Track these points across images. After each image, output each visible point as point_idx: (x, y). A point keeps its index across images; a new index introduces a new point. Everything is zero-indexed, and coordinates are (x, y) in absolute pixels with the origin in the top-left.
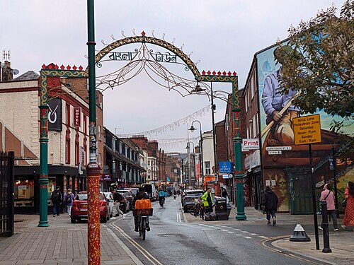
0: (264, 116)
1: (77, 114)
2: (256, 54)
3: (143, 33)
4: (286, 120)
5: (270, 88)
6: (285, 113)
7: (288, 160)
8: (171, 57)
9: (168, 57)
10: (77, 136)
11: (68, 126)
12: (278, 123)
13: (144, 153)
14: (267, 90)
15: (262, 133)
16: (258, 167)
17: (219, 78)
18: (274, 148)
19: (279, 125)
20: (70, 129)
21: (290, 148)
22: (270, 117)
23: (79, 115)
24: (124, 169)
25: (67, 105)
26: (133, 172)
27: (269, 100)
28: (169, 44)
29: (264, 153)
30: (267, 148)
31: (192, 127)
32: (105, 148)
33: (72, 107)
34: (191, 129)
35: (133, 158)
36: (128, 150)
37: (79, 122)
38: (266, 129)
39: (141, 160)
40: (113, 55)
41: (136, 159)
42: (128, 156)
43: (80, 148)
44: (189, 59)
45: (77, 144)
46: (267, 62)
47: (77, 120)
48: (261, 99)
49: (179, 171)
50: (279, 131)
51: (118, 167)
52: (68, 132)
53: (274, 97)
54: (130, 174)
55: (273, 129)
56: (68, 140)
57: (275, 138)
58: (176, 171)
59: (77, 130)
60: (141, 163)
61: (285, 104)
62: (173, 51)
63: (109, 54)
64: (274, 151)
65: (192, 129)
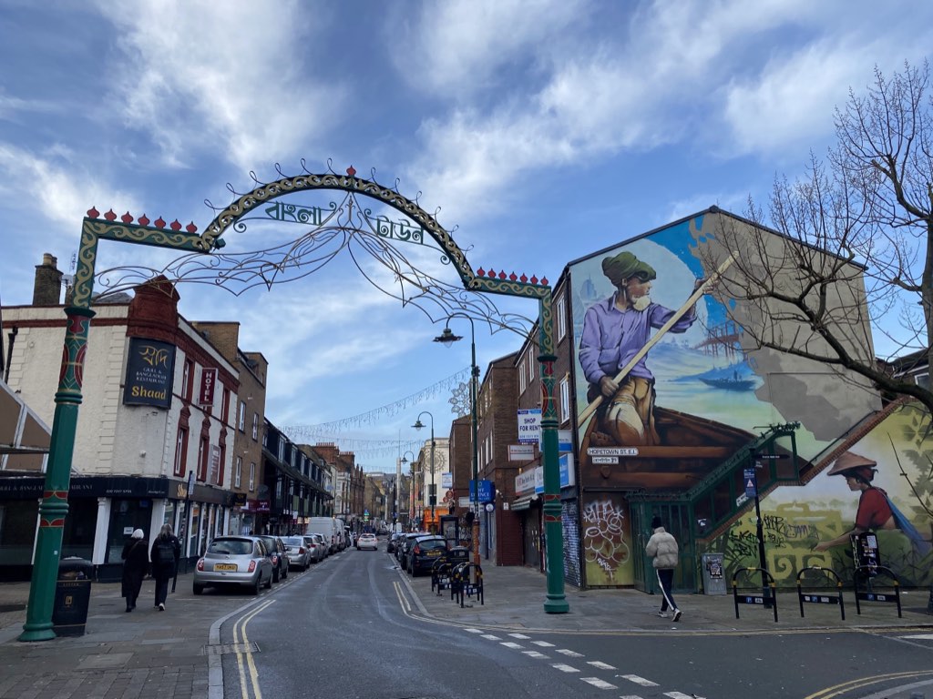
0: (583, 386)
1: (208, 382)
2: (570, 265)
3: (351, 171)
4: (627, 394)
5: (594, 332)
6: (625, 382)
7: (631, 477)
8: (412, 230)
9: (405, 229)
10: (206, 425)
11: (187, 401)
12: (610, 400)
13: (333, 470)
14: (589, 335)
15: (580, 419)
16: (570, 488)
17: (512, 286)
18: (604, 451)
19: (613, 405)
20: (191, 408)
21: (634, 452)
22: (595, 388)
23: (213, 384)
24: (297, 493)
25: (187, 360)
26: (312, 499)
27: (593, 354)
28: (408, 202)
29: (582, 459)
30: (590, 451)
31: (419, 422)
32: (264, 455)
33: (198, 368)
34: (416, 426)
35: (313, 477)
36: (307, 462)
37: (211, 397)
38: (586, 411)
39: (327, 481)
40: (276, 208)
41: (319, 478)
42: (306, 472)
43: (210, 448)
44: (451, 239)
45: (205, 439)
46: (589, 282)
47: (207, 393)
48: (577, 351)
49: (383, 500)
50: (613, 416)
51: (285, 488)
52: (185, 414)
53: (602, 349)
54: (307, 502)
55: (601, 412)
56: (184, 430)
57: (606, 431)
58: (378, 499)
59: (208, 413)
60: (327, 484)
61: (624, 362)
62: (417, 220)
63: (266, 206)
64: (604, 456)
65: (419, 425)
